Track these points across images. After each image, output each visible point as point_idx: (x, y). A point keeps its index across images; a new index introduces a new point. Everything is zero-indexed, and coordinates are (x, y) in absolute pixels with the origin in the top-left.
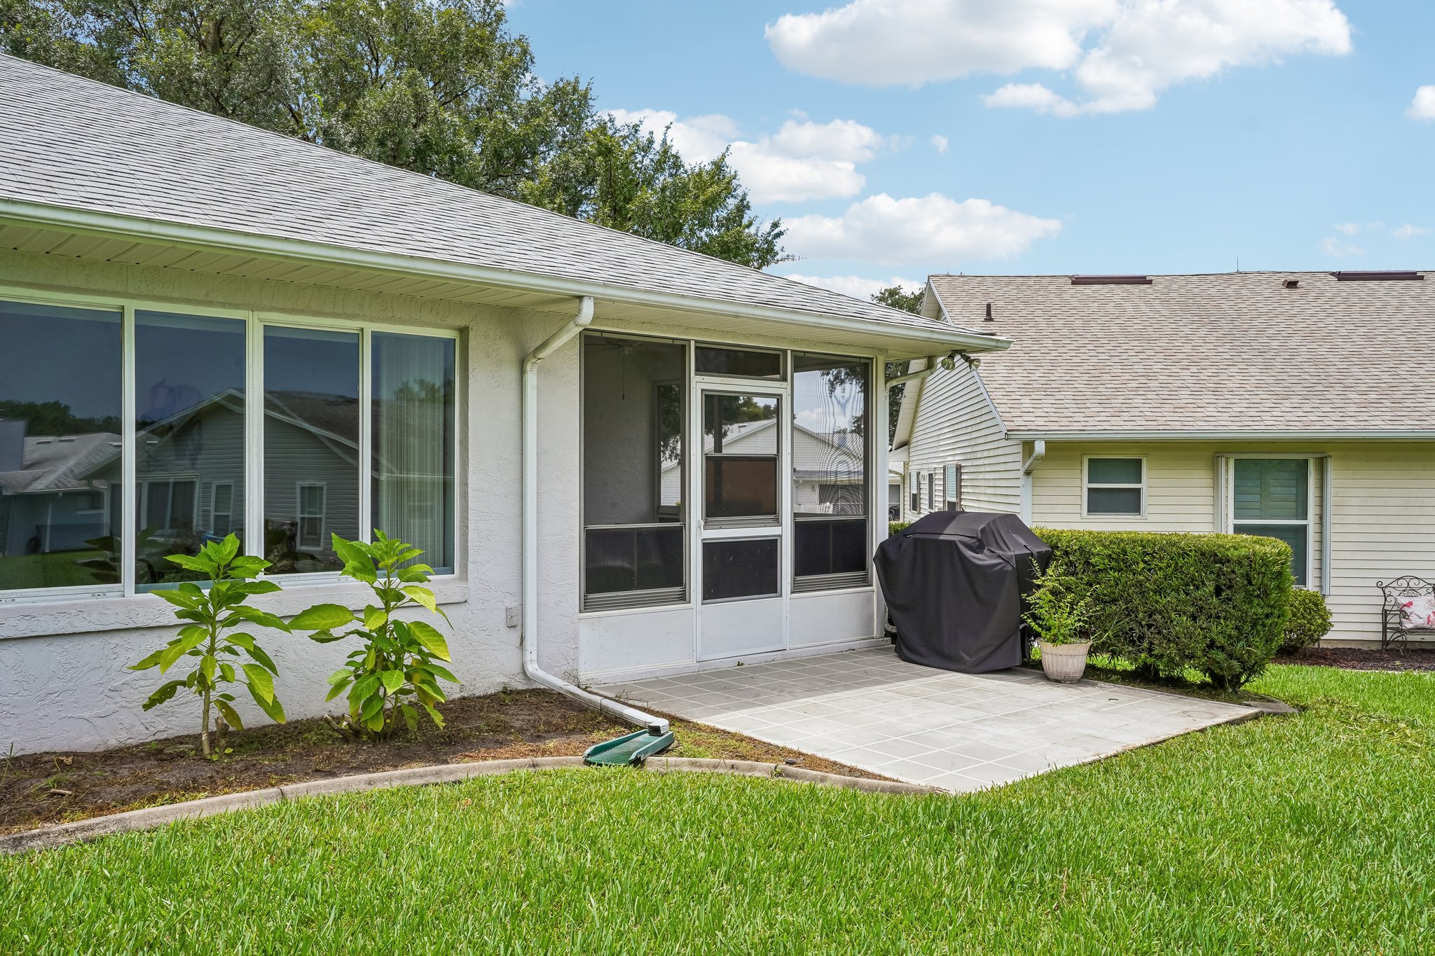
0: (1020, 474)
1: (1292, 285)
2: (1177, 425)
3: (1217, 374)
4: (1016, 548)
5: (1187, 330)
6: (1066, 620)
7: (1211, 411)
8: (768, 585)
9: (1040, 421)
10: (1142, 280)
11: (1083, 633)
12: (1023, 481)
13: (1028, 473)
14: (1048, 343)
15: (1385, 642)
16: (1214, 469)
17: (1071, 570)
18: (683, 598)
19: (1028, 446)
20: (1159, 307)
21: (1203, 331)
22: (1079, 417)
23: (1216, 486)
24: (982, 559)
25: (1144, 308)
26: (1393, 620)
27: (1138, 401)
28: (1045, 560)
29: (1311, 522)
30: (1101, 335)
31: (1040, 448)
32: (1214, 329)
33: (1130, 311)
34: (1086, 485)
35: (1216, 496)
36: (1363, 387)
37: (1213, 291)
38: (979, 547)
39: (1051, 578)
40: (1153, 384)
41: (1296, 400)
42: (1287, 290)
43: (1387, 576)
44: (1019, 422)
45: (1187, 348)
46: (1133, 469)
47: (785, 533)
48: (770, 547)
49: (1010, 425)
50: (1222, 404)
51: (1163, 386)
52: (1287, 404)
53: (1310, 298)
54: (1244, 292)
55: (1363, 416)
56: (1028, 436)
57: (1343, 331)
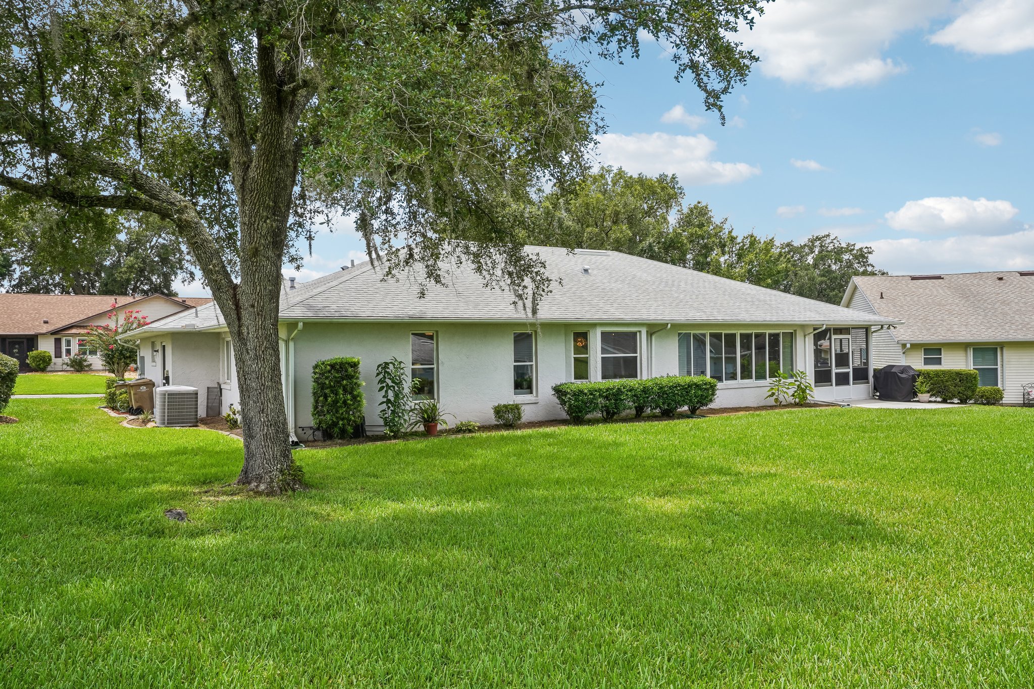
0: (901, 353)
1: (1001, 279)
2: (953, 338)
3: (967, 319)
4: (912, 373)
5: (957, 301)
6: (925, 388)
7: (964, 333)
8: (848, 383)
9: (908, 338)
10: (939, 278)
11: (928, 392)
12: (902, 355)
13: (904, 353)
14: (906, 307)
15: (1024, 403)
16: (966, 350)
17: (925, 377)
18: (831, 385)
19: (904, 346)
20: (947, 291)
21: (963, 302)
22: (920, 336)
23: (967, 356)
24: (903, 376)
25: (941, 291)
26: (1026, 397)
27: (940, 330)
28: (918, 376)
29: (999, 367)
30: (925, 304)
31: (908, 346)
32: (967, 301)
33: (935, 293)
34: (923, 357)
35: (967, 359)
36: (1018, 324)
37: (968, 282)
38: (902, 373)
39: (921, 379)
40: (945, 323)
41: (993, 328)
42: (998, 281)
43: (1024, 383)
44: (901, 338)
45: (957, 309)
46: (939, 351)
47: (851, 370)
48: (848, 373)
49: (899, 339)
50: (968, 330)
51: (948, 324)
52: (990, 330)
53: (1007, 285)
54: (981, 282)
55: (1015, 334)
56: (903, 342)
57: (1016, 301)
